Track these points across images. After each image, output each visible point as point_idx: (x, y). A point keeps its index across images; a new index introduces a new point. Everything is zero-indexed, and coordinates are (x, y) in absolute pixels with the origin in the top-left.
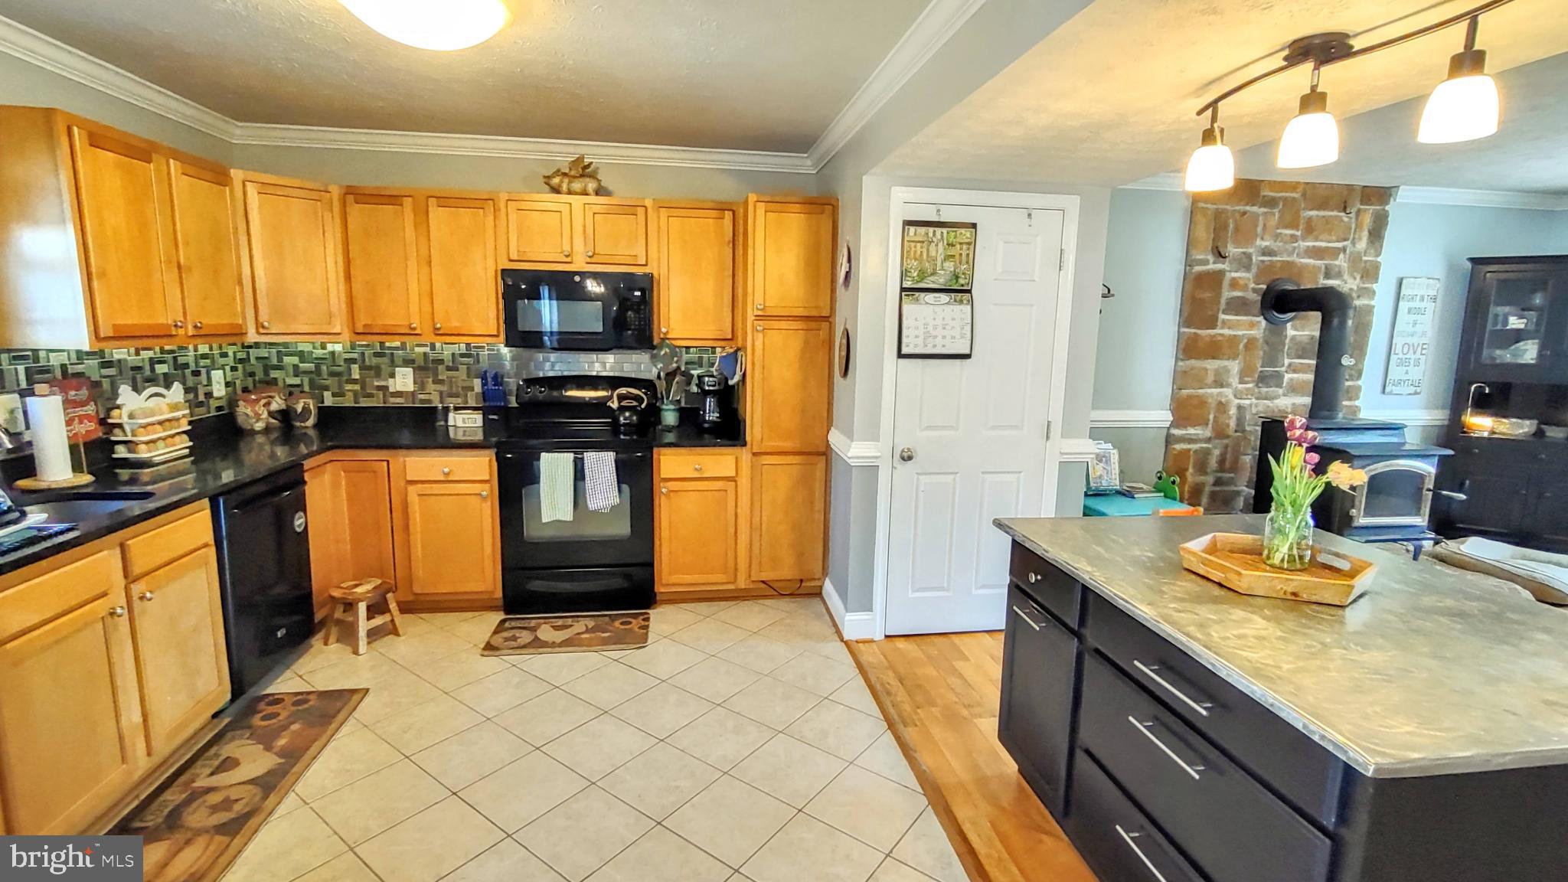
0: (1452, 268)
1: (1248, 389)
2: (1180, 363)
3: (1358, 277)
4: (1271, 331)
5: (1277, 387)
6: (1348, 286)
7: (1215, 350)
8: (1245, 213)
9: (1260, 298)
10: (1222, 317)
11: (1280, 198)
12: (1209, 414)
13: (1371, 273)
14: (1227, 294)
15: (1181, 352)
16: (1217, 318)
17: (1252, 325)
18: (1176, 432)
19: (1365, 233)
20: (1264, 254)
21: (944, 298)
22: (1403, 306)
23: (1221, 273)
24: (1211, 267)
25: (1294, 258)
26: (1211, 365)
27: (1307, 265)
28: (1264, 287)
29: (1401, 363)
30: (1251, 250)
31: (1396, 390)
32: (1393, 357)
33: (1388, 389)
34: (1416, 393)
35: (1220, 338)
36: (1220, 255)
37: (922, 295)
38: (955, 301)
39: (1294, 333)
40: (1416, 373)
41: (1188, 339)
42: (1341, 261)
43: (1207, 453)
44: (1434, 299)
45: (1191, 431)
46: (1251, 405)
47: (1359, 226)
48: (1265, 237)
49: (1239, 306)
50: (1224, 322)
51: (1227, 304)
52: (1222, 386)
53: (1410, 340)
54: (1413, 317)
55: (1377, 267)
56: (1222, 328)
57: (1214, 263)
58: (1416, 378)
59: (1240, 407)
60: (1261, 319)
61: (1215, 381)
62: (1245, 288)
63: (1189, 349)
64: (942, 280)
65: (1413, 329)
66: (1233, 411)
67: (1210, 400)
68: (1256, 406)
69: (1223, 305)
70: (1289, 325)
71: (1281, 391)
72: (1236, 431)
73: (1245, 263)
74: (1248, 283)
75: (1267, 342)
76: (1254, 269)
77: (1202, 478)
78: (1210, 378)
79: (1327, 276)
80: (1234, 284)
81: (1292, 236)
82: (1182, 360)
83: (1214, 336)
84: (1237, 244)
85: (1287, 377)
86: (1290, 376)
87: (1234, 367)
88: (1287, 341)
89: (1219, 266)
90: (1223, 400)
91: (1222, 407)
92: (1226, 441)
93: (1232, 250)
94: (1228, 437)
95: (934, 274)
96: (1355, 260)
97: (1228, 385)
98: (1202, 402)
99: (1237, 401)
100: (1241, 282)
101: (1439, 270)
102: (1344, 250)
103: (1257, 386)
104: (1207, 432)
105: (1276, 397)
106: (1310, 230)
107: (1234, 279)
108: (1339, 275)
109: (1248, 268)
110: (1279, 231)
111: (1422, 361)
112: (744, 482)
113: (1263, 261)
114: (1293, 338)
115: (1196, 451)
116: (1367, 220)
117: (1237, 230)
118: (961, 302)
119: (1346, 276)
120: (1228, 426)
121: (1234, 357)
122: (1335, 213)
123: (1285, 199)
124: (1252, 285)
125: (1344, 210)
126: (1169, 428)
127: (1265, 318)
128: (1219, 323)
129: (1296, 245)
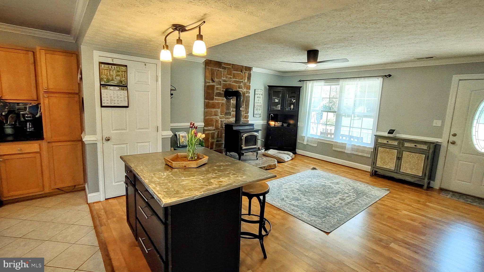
0: (265, 87)
1: (223, 116)
2: (205, 110)
3: (246, 89)
4: (227, 101)
5: (230, 115)
6: (244, 91)
7: (214, 106)
8: (218, 70)
9: (224, 93)
10: (215, 97)
11: (227, 67)
12: (214, 123)
13: (249, 88)
14: (216, 91)
15: (205, 107)
16: (214, 98)
17: (223, 100)
18: (205, 128)
19: (247, 78)
20: (224, 81)
21: (117, 88)
22: (256, 96)
23: (213, 86)
24: (211, 84)
25: (231, 83)
26: (213, 110)
27: (234, 85)
28: (225, 90)
29: (257, 110)
30: (221, 80)
31: (256, 116)
32: (255, 108)
33: (254, 116)
34: (260, 117)
35: (215, 103)
36: (213, 81)
37: (109, 87)
38: (121, 89)
39: (233, 102)
40: (260, 112)
41: (207, 103)
42: (242, 84)
43: (214, 133)
44: (262, 95)
45: (209, 128)
46: (224, 121)
47: (245, 76)
48: (224, 77)
49: (219, 95)
50: (215, 98)
51: (216, 94)
52: (216, 116)
53: (258, 104)
54: (258, 99)
55: (250, 86)
56: (215, 100)
57: (212, 83)
58: (260, 113)
59: (221, 121)
60: (224, 98)
61: (215, 114)
62: (220, 90)
63: (207, 106)
64: (116, 82)
65: (258, 102)
66: (220, 122)
67: (214, 119)
68: (225, 120)
69: (215, 94)
70: (231, 100)
71: (231, 117)
72: (221, 127)
73: (220, 83)
74: (220, 89)
75: (226, 104)
76: (222, 85)
77: (213, 140)
78: (213, 113)
79: (239, 88)
80: (217, 89)
81: (230, 77)
82: (206, 109)
83: (214, 102)
84: (217, 79)
85: (232, 113)
86: (233, 113)
87: (219, 110)
88: (231, 104)
89: (213, 84)
90: (217, 119)
91: (217, 121)
92: (218, 130)
93: (216, 80)
94: (219, 129)
95: (113, 80)
96: (245, 84)
97: (218, 115)
98: (212, 120)
99: (221, 120)
100: (219, 88)
101: (263, 88)
102: (242, 82)
103: (225, 115)
104: (214, 128)
105: (230, 118)
106: (234, 76)
107: (217, 87)
108: (242, 88)
109: (220, 85)
110: (227, 76)
111: (261, 109)
112: (45, 154)
113: (224, 83)
114: (233, 103)
115: (211, 133)
116: (247, 75)
117: (217, 75)
118: (123, 90)
119: (243, 88)
120: (219, 126)
121: (219, 108)
122: (240, 72)
123: (228, 68)
124: (222, 89)
125: (242, 72)
126: (204, 127)
127: (226, 98)
128: (214, 99)
129: (231, 80)
